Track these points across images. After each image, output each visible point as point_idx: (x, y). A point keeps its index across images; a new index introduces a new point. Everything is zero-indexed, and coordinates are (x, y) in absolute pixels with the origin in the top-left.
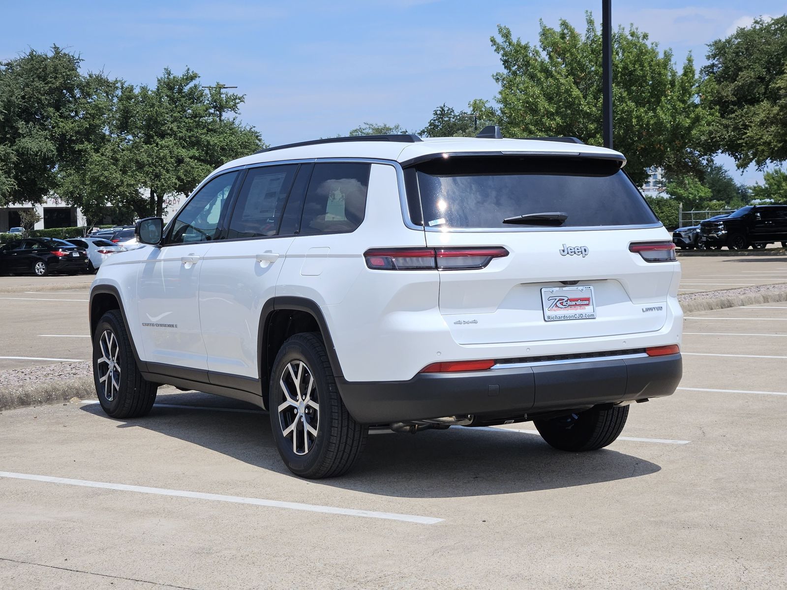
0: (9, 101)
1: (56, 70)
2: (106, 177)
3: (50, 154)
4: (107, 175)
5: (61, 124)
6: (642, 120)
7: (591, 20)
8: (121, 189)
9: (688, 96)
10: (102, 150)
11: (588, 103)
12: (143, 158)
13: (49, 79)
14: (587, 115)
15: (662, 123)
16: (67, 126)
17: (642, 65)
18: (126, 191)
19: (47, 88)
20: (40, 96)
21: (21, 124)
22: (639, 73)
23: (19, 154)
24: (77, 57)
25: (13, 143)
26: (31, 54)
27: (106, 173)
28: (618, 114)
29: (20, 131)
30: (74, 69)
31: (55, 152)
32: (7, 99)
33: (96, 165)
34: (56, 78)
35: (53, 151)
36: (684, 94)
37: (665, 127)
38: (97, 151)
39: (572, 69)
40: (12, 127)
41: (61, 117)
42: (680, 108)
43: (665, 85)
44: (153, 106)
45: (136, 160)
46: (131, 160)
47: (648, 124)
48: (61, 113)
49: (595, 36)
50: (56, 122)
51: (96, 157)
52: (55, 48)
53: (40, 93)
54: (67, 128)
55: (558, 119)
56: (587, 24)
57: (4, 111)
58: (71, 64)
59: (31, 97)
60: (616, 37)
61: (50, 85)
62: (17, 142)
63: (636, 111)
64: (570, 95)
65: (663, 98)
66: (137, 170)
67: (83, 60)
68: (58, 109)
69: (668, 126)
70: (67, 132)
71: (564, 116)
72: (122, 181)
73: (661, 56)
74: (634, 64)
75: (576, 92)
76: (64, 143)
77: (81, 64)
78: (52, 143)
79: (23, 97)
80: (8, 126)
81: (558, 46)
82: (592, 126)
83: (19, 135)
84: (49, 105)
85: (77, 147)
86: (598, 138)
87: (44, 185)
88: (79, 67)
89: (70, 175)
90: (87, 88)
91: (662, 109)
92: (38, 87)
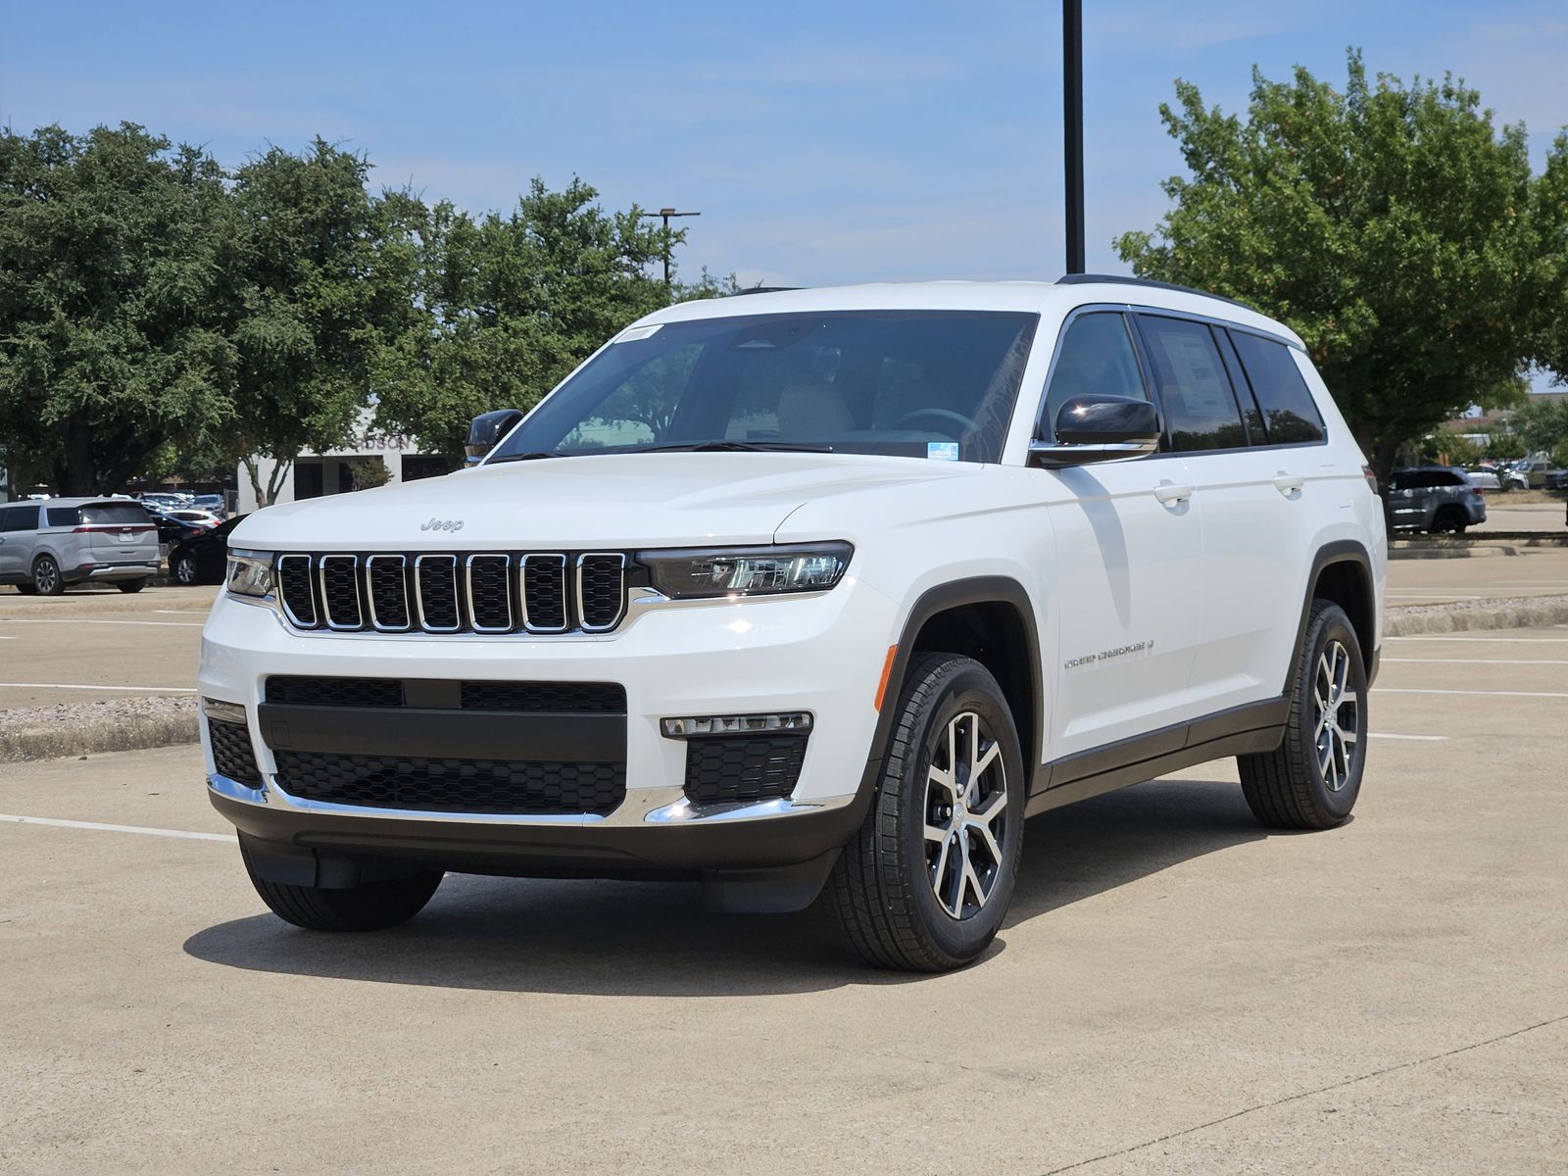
0: (226, 247)
1: (317, 186)
2: (402, 391)
3: (302, 350)
4: (404, 388)
5: (324, 291)
6: (1453, 267)
7: (1359, 67)
8: (431, 414)
9: (1553, 218)
10: (401, 340)
11: (1342, 236)
12: (477, 354)
13: (304, 204)
14: (1338, 260)
15: (1494, 274)
16: (335, 294)
17: (1454, 158)
18: (440, 419)
19: (300, 221)
20: (286, 237)
21: (250, 293)
22: (1449, 172)
23: (242, 348)
24: (360, 160)
25: (229, 327)
26: (272, 157)
27: (402, 384)
28: (1403, 258)
29: (247, 305)
30: (356, 184)
31: (312, 345)
32: (222, 242)
33: (384, 369)
34: (317, 202)
35: (306, 343)
36: (1544, 215)
37: (1501, 281)
38: (390, 341)
39: (1314, 166)
40: (233, 298)
41: (325, 276)
42: (1534, 244)
43: (1503, 197)
44: (502, 252)
45: (463, 357)
46: (454, 358)
47: (1466, 276)
48: (326, 270)
49: (1365, 98)
50: (314, 288)
51: (384, 353)
52: (320, 143)
53: (285, 230)
54: (334, 298)
55: (1278, 269)
56: (1347, 73)
57: (216, 266)
58: (350, 171)
59: (268, 239)
60: (1409, 101)
61: (304, 215)
62: (241, 325)
63: (1440, 249)
64: (1303, 220)
65: (1496, 224)
66: (462, 377)
67: (372, 166)
68: (320, 262)
69: (1508, 278)
70: (334, 306)
71: (1290, 264)
72: (434, 400)
73: (1498, 138)
74: (1438, 155)
75: (1316, 213)
76: (330, 328)
77: (369, 173)
78: (307, 327)
79: (255, 240)
80: (226, 296)
81: (1286, 122)
82: (1348, 283)
83: (245, 313)
84: (304, 254)
85: (355, 334)
86: (1361, 307)
87: (290, 410)
88: (367, 179)
89: (342, 388)
90: (375, 221)
91: (1494, 246)
92: (281, 218)
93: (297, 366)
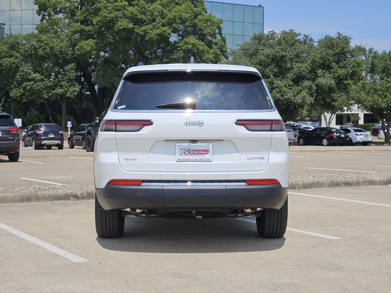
0: (314, 60)
1: (337, 44)
2: (358, 97)
3: (332, 86)
4: (358, 96)
5: (338, 71)
8: (365, 103)
10: (358, 84)
12: (378, 87)
13: (334, 49)
16: (341, 72)
18: (368, 104)
19: (333, 53)
20: (329, 57)
21: (320, 72)
23: (317, 85)
24: (349, 37)
25: (314, 80)
26: (326, 37)
27: (358, 95)
29: (318, 75)
30: (348, 43)
31: (335, 85)
32: (313, 59)
33: (353, 91)
34: (337, 48)
35: (333, 84)
38: (355, 84)
40: (315, 73)
41: (339, 67)
44: (386, 61)
45: (374, 88)
46: (372, 88)
48: (339, 65)
50: (336, 70)
51: (353, 87)
52: (338, 33)
53: (329, 56)
54: (341, 73)
57: (311, 65)
58: (346, 40)
59: (324, 58)
61: (334, 52)
62: (317, 79)
66: (374, 93)
67: (352, 39)
68: (338, 63)
70: (341, 75)
72: (366, 99)
76: (340, 81)
77: (351, 40)
78: (334, 80)
79: (321, 58)
80: (313, 72)
83: (318, 76)
84: (334, 61)
85: (346, 82)
87: (329, 101)
88: (351, 42)
89: (342, 95)
90: (352, 53)
92: (328, 53)
93: (331, 90)
